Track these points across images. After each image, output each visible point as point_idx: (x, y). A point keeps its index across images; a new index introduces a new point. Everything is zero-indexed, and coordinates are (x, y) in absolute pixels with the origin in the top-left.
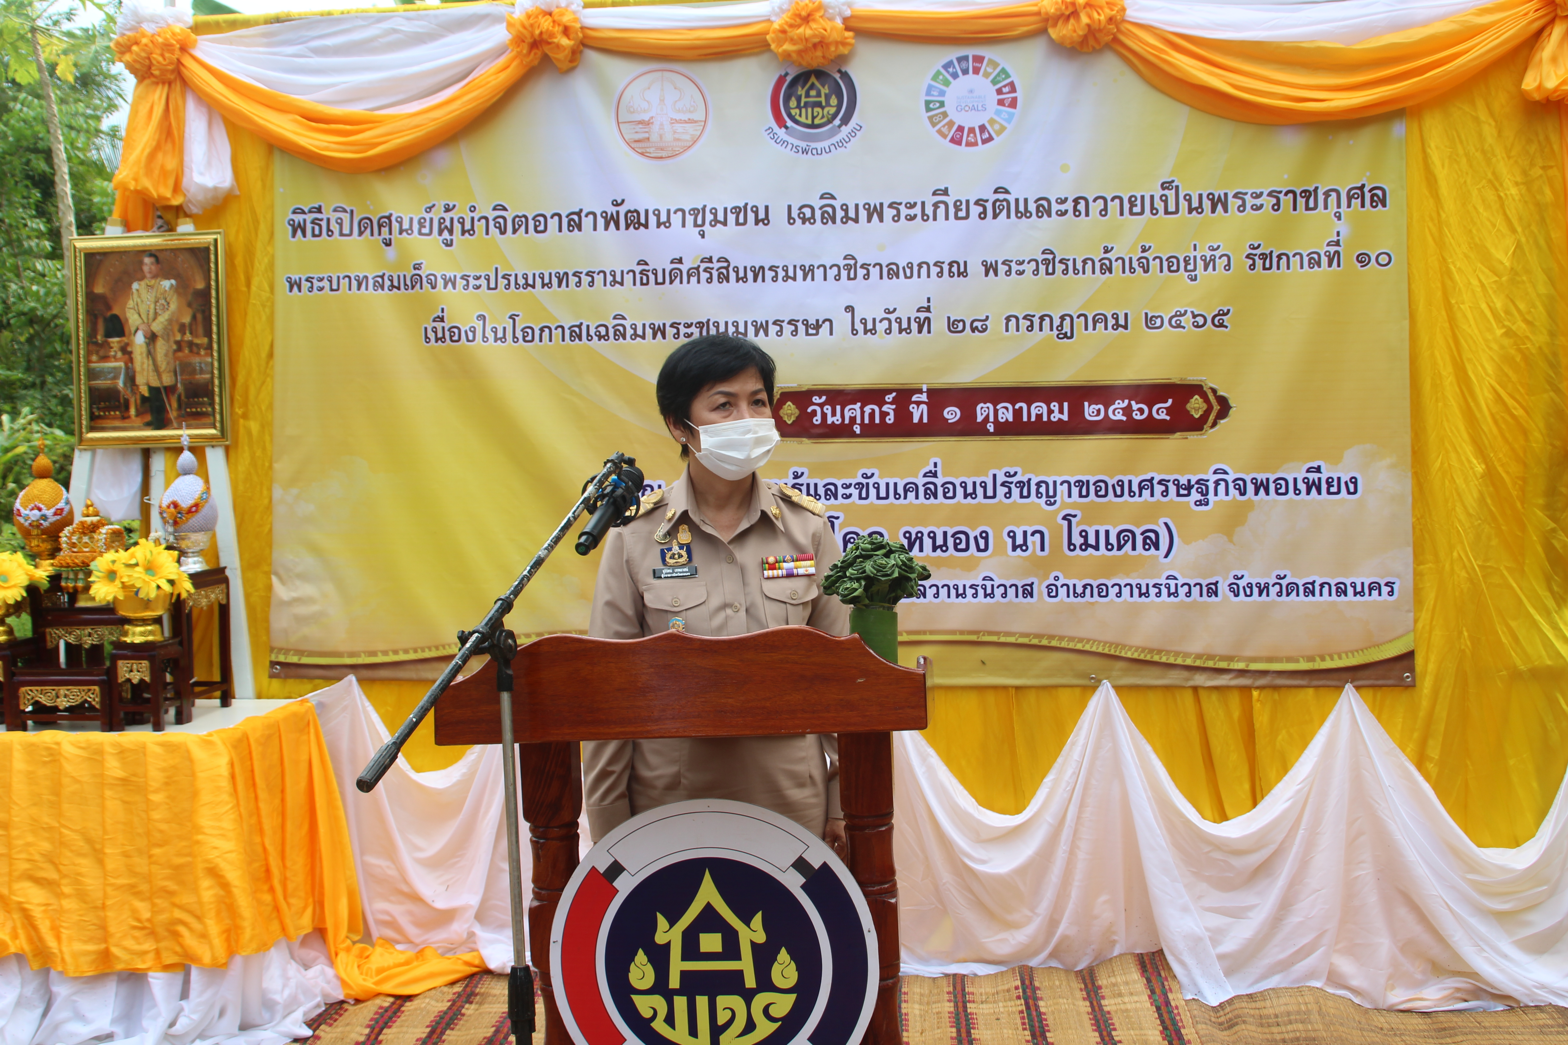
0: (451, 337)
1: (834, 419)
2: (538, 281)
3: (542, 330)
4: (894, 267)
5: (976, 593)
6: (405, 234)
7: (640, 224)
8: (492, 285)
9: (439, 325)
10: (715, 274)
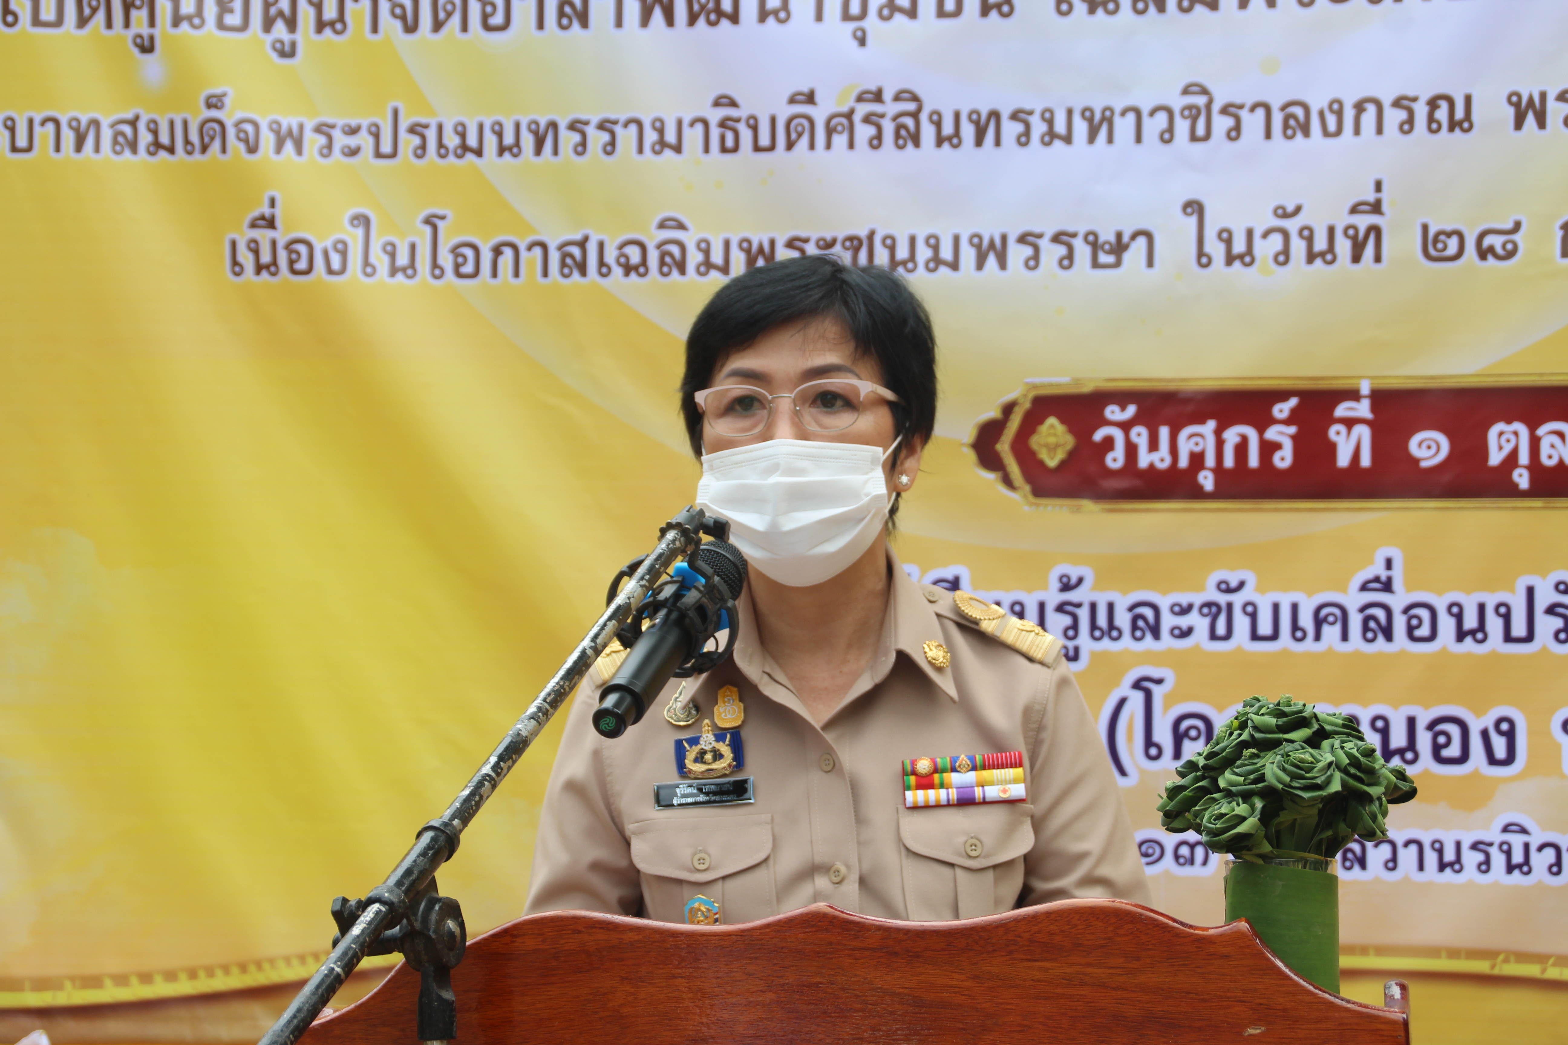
0: (291, 263)
1: (1155, 457)
2: (491, 142)
3: (497, 251)
4: (1299, 112)
5: (1487, 862)
6: (185, 26)
7: (720, 14)
8: (386, 147)
9: (264, 236)
10: (889, 128)
